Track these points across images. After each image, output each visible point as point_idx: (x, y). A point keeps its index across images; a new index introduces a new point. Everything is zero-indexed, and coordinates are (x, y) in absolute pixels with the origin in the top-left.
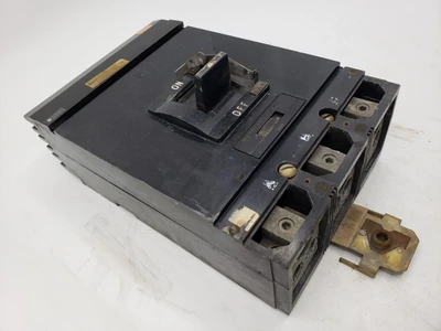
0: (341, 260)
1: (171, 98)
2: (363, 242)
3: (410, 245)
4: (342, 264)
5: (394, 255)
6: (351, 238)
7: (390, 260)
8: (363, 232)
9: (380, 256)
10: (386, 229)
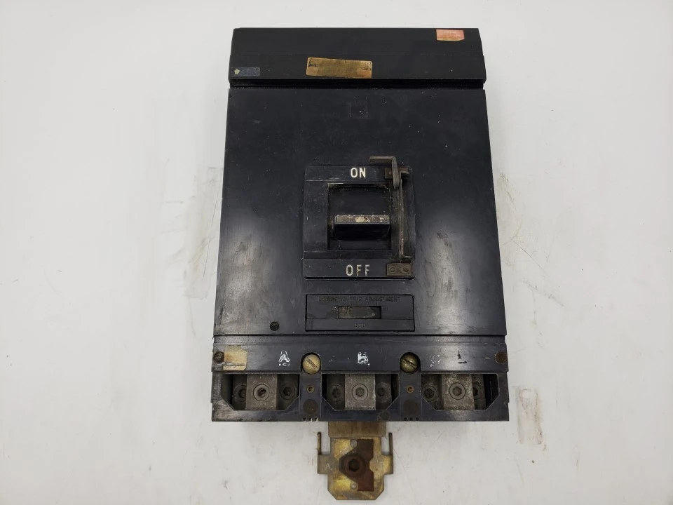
0: (320, 434)
1: (333, 181)
2: (345, 447)
3: (365, 493)
4: (316, 437)
5: (346, 483)
6: (340, 436)
7: (338, 481)
8: (355, 443)
9: (337, 471)
10: (371, 463)
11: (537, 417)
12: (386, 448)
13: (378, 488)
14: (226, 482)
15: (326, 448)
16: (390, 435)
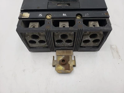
2: (61, 58)
7: (59, 67)
9: (58, 64)
10: (69, 62)
11: (117, 52)
12: (73, 59)
13: (71, 69)
14: (24, 70)
15: (55, 59)
16: (74, 56)
